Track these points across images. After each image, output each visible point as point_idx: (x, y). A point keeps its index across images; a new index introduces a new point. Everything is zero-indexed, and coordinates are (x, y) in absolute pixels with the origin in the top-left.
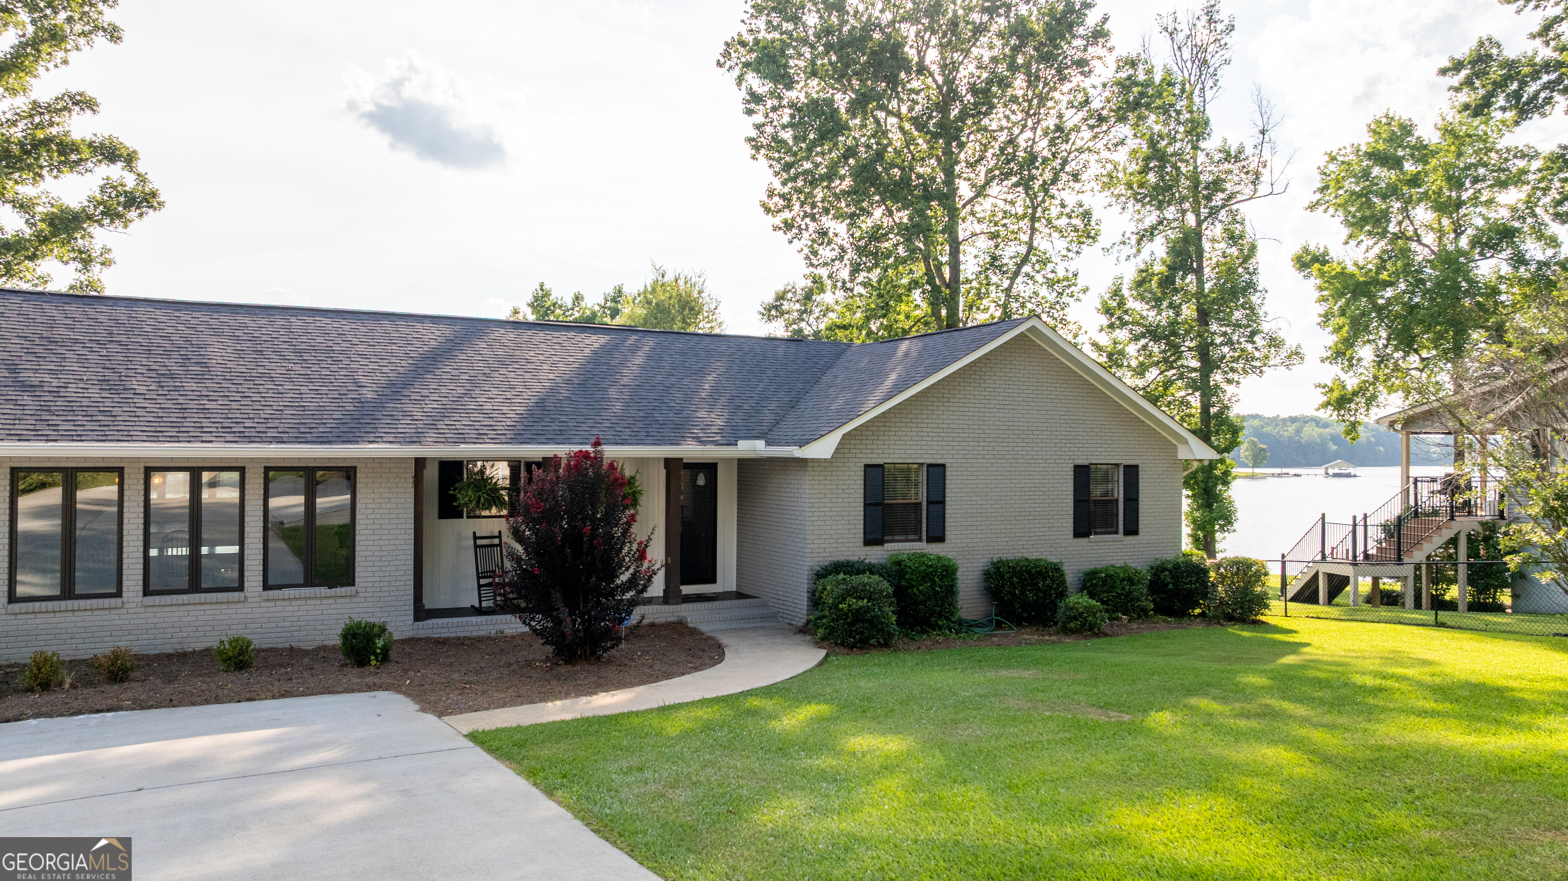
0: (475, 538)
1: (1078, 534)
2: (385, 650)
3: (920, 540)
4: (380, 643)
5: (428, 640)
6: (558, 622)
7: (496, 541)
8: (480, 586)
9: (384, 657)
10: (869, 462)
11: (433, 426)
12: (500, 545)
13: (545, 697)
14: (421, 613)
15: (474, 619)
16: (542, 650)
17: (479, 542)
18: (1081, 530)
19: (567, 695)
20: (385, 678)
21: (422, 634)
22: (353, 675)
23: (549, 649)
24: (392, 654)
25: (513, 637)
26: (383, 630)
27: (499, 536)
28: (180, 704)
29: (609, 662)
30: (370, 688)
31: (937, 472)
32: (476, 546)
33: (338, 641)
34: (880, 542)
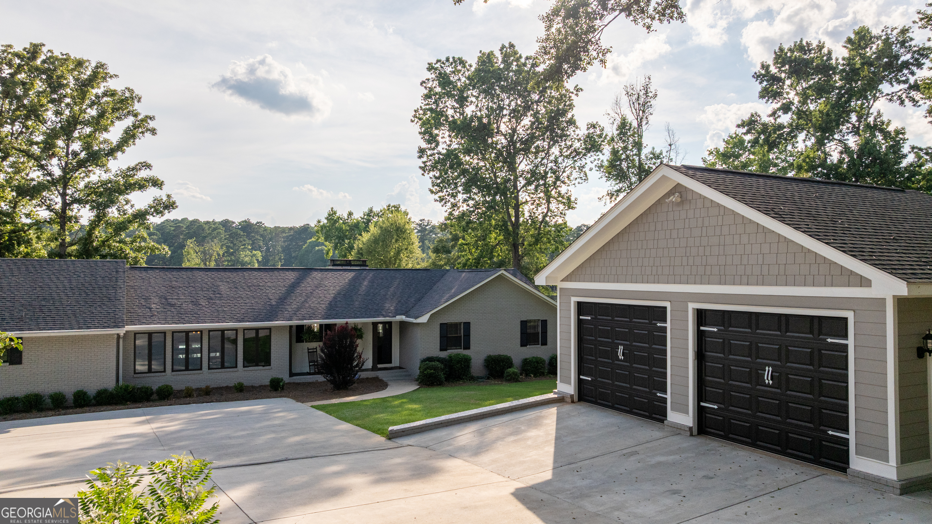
0: (308, 349)
1: (522, 346)
2: (283, 385)
3: (461, 349)
4: (281, 384)
5: (294, 383)
6: (334, 377)
7: (315, 350)
8: (310, 366)
9: (283, 389)
10: (441, 322)
11: (295, 314)
12: (316, 351)
13: (331, 398)
14: (292, 374)
15: (308, 377)
16: (330, 386)
17: (310, 351)
18: (524, 344)
19: (337, 398)
20: (283, 394)
21: (292, 381)
22: (274, 393)
23: (332, 386)
24: (285, 387)
25: (321, 382)
26: (282, 380)
27: (316, 349)
28: (228, 401)
29: (351, 390)
30: (280, 397)
31: (467, 325)
32: (309, 352)
33: (268, 383)
34: (446, 350)
